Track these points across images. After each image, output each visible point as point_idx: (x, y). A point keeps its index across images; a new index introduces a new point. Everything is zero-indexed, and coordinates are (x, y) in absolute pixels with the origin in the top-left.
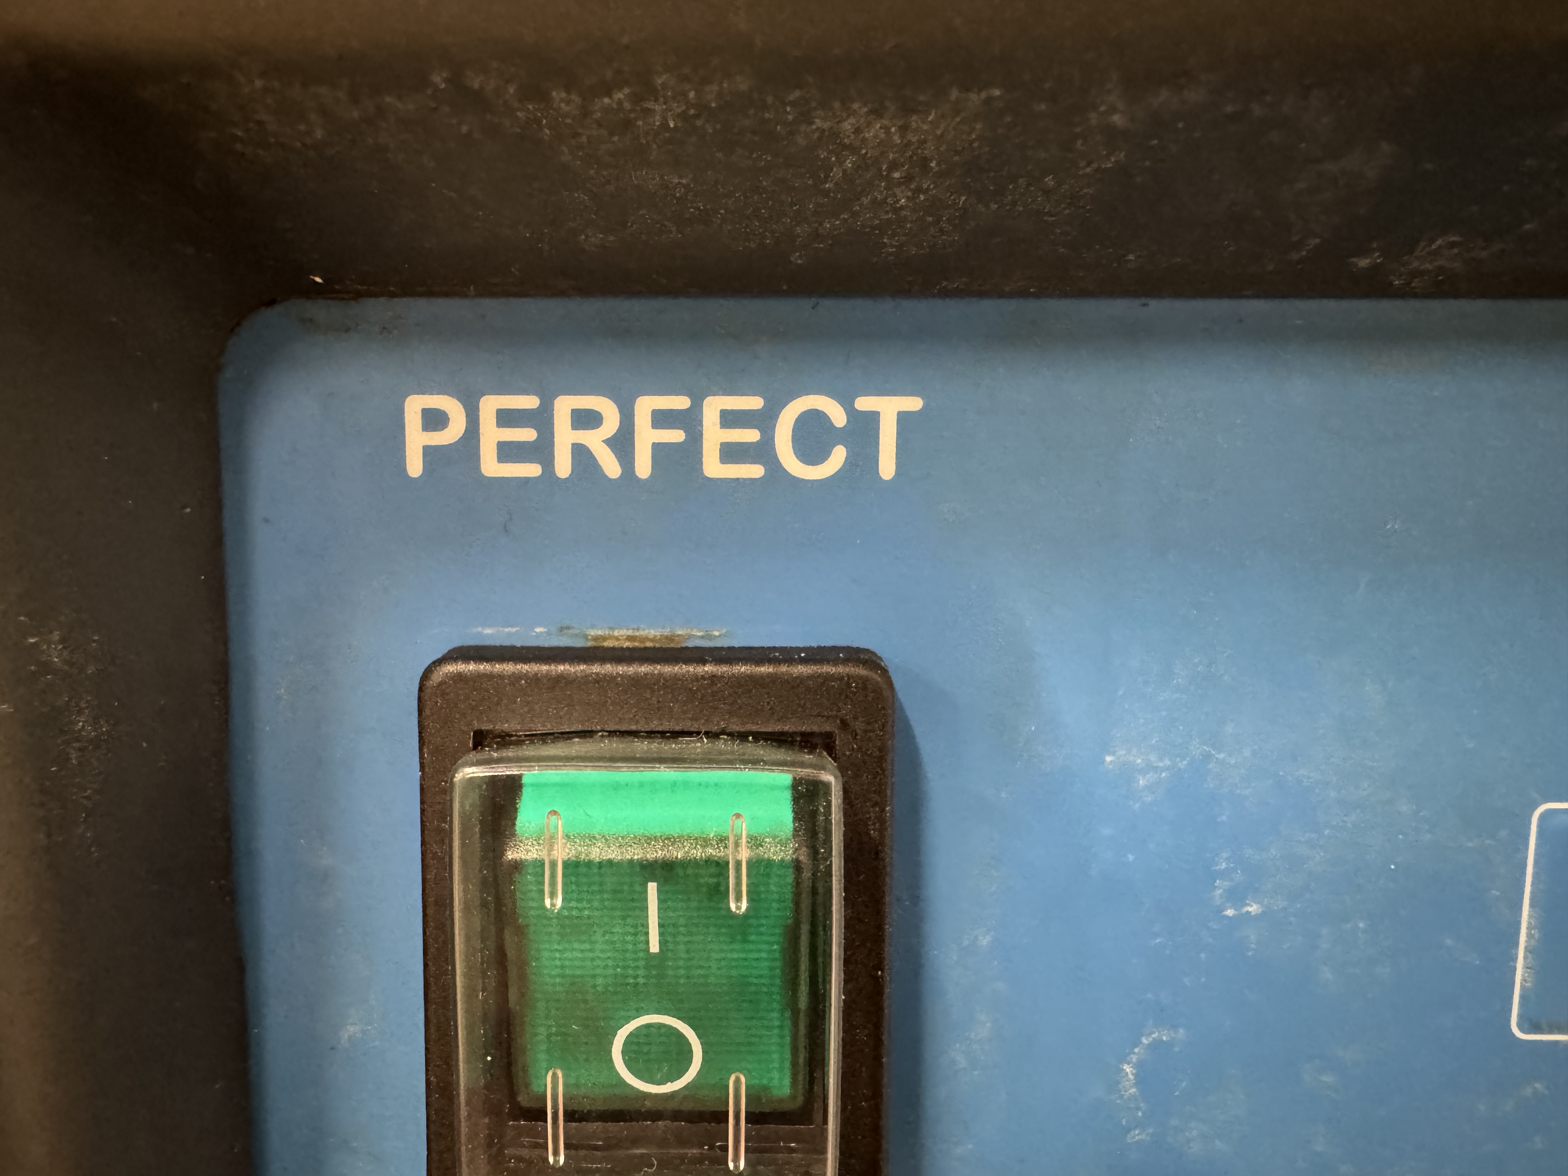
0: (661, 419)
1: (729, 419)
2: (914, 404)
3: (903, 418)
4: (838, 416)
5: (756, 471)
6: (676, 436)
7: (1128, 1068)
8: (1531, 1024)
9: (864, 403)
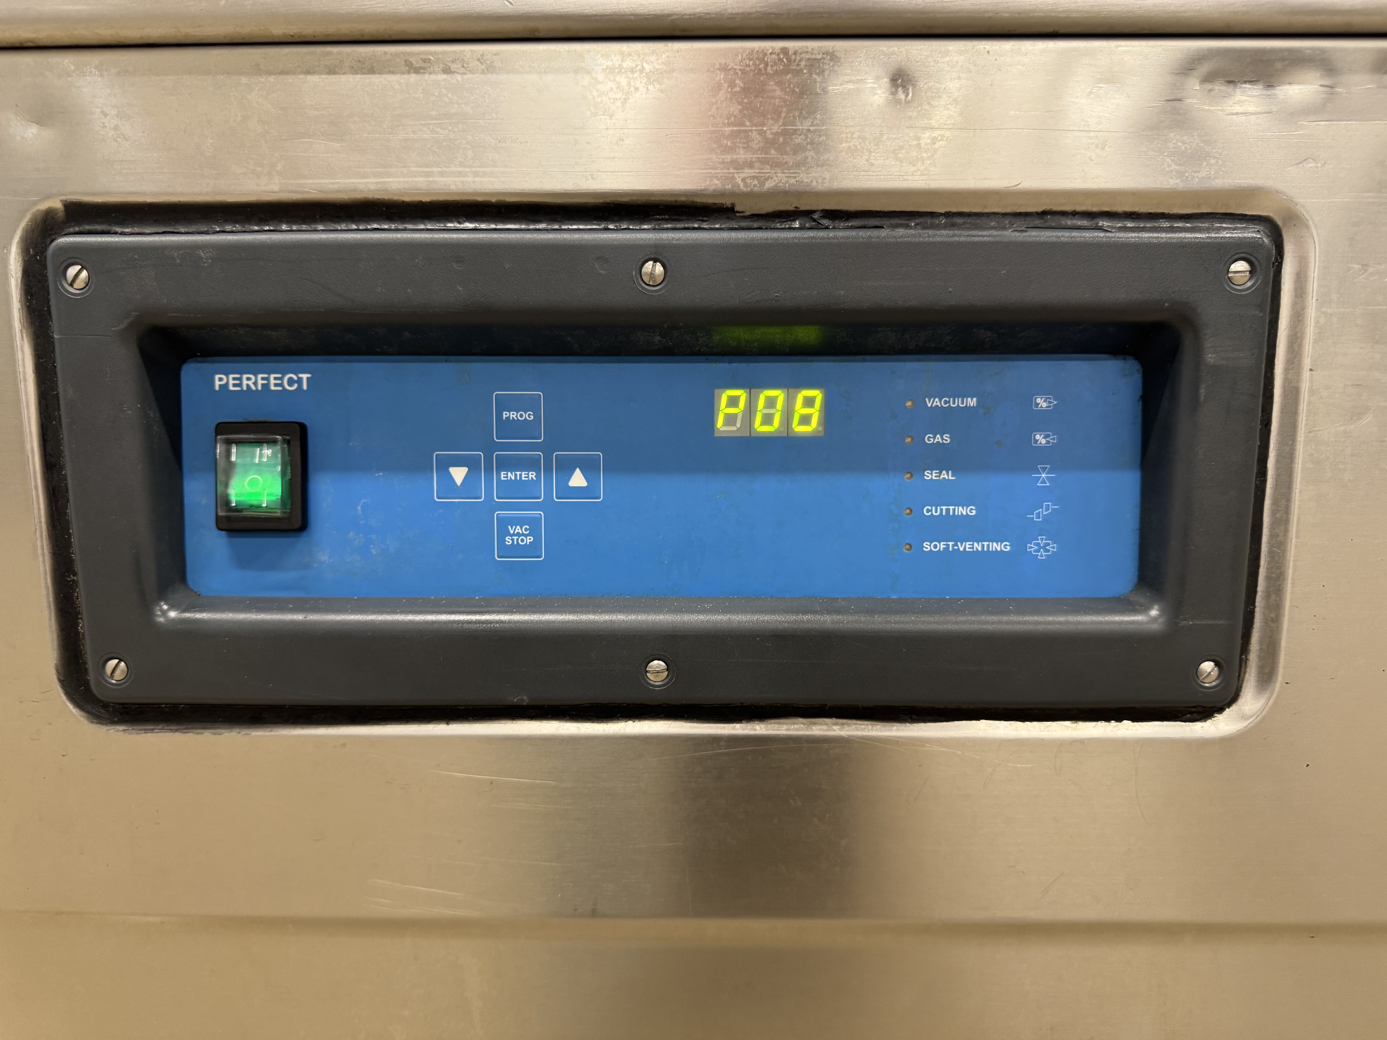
0: (263, 379)
1: (275, 379)
2: (309, 375)
3: (308, 378)
4: (295, 377)
5: (280, 388)
6: (265, 382)
7: (359, 508)
8: (438, 498)
9: (300, 375)
